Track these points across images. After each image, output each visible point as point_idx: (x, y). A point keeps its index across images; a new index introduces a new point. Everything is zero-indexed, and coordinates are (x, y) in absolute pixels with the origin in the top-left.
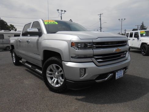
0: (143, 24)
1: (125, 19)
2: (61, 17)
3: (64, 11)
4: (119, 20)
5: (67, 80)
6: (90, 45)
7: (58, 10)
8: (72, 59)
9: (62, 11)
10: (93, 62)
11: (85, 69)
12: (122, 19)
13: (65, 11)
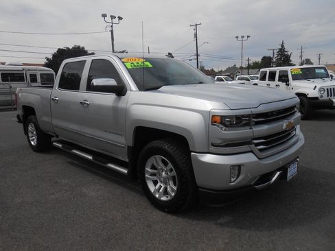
0: (282, 46)
1: (248, 37)
2: (112, 31)
3: (117, 19)
4: (237, 37)
5: (200, 189)
6: (246, 120)
7: (104, 16)
8: (213, 149)
9: (113, 17)
10: (252, 152)
11: (239, 166)
12: (243, 37)
13: (120, 18)
